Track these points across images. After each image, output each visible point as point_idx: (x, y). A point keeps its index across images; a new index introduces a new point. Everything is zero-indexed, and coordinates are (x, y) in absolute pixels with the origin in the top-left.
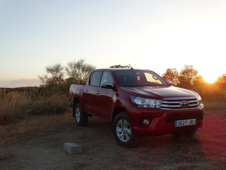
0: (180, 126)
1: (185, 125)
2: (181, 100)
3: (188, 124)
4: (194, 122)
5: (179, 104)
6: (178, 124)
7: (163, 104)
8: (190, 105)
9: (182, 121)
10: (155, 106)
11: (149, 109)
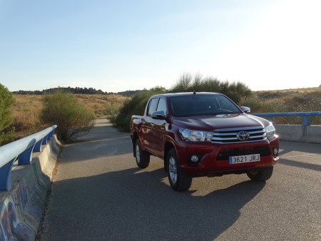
0: (237, 163)
1: (244, 161)
2: (237, 131)
3: (248, 161)
4: (257, 158)
5: (235, 136)
6: (233, 160)
7: (214, 136)
8: (251, 137)
9: (240, 157)
10: (206, 139)
11: (199, 143)
